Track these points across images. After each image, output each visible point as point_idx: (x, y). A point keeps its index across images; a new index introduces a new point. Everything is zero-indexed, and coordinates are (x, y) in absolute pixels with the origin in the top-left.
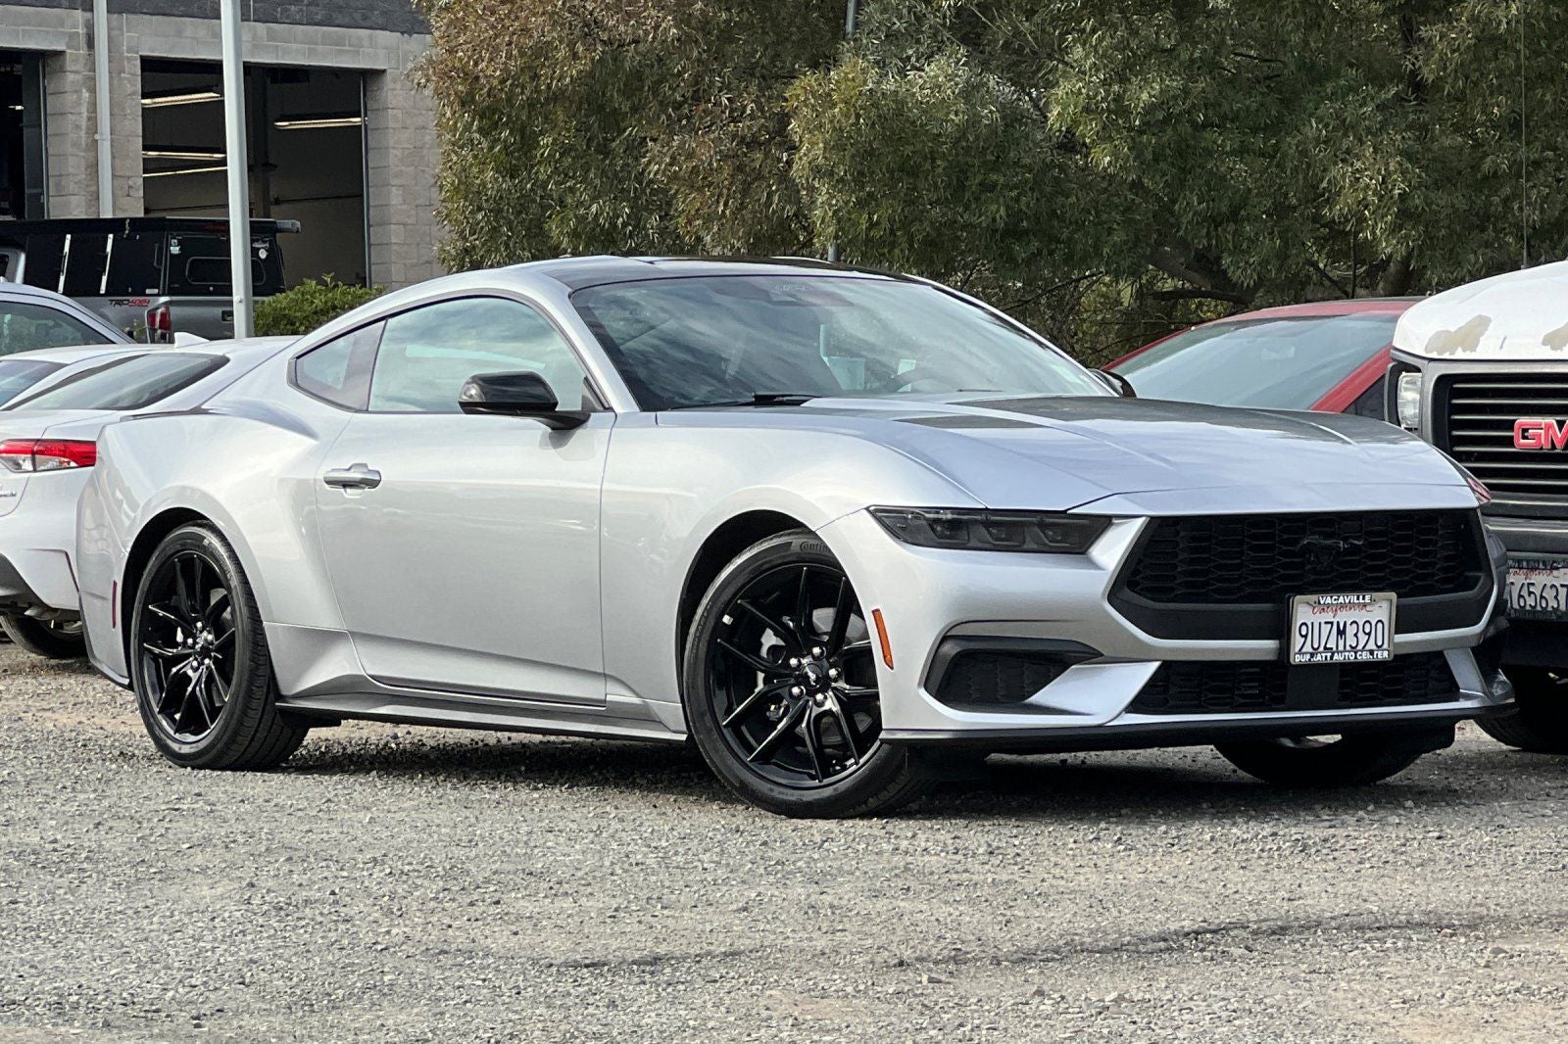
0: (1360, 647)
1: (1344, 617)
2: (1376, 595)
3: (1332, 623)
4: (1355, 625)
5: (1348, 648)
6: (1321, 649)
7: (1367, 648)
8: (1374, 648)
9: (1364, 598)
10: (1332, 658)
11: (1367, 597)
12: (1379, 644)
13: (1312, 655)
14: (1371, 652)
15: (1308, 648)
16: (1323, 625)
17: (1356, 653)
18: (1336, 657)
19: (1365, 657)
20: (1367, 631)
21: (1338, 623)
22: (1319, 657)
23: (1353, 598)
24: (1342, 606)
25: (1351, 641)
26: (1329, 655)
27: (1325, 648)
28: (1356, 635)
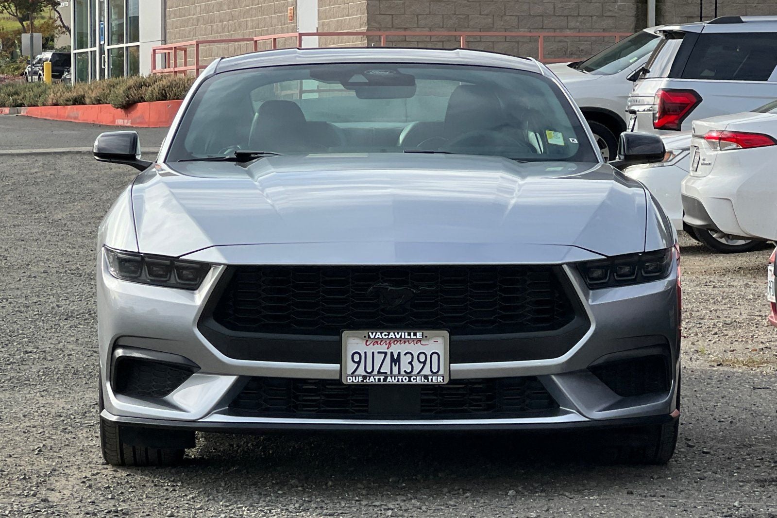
0: (415, 372)
1: (395, 349)
2: (426, 333)
3: (386, 353)
4: (409, 356)
5: (402, 373)
6: (375, 372)
7: (422, 373)
8: (429, 373)
9: (415, 335)
10: (385, 380)
11: (419, 335)
12: (435, 370)
13: (364, 377)
14: (426, 377)
15: (361, 371)
16: (376, 354)
17: (410, 378)
18: (389, 379)
19: (419, 380)
20: (422, 360)
21: (392, 353)
22: (372, 379)
23: (404, 335)
24: (396, 340)
25: (405, 367)
26: (382, 378)
27: (379, 372)
28: (410, 363)
